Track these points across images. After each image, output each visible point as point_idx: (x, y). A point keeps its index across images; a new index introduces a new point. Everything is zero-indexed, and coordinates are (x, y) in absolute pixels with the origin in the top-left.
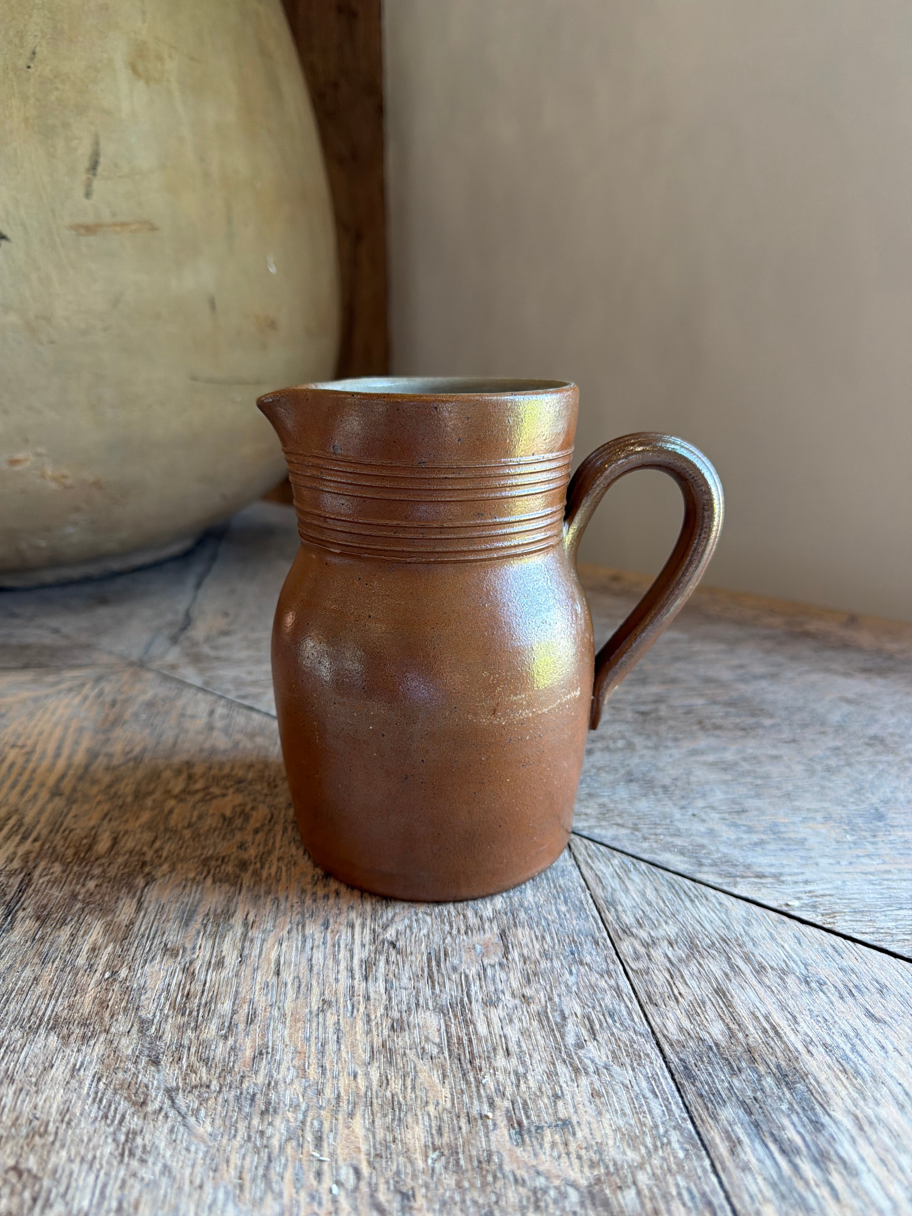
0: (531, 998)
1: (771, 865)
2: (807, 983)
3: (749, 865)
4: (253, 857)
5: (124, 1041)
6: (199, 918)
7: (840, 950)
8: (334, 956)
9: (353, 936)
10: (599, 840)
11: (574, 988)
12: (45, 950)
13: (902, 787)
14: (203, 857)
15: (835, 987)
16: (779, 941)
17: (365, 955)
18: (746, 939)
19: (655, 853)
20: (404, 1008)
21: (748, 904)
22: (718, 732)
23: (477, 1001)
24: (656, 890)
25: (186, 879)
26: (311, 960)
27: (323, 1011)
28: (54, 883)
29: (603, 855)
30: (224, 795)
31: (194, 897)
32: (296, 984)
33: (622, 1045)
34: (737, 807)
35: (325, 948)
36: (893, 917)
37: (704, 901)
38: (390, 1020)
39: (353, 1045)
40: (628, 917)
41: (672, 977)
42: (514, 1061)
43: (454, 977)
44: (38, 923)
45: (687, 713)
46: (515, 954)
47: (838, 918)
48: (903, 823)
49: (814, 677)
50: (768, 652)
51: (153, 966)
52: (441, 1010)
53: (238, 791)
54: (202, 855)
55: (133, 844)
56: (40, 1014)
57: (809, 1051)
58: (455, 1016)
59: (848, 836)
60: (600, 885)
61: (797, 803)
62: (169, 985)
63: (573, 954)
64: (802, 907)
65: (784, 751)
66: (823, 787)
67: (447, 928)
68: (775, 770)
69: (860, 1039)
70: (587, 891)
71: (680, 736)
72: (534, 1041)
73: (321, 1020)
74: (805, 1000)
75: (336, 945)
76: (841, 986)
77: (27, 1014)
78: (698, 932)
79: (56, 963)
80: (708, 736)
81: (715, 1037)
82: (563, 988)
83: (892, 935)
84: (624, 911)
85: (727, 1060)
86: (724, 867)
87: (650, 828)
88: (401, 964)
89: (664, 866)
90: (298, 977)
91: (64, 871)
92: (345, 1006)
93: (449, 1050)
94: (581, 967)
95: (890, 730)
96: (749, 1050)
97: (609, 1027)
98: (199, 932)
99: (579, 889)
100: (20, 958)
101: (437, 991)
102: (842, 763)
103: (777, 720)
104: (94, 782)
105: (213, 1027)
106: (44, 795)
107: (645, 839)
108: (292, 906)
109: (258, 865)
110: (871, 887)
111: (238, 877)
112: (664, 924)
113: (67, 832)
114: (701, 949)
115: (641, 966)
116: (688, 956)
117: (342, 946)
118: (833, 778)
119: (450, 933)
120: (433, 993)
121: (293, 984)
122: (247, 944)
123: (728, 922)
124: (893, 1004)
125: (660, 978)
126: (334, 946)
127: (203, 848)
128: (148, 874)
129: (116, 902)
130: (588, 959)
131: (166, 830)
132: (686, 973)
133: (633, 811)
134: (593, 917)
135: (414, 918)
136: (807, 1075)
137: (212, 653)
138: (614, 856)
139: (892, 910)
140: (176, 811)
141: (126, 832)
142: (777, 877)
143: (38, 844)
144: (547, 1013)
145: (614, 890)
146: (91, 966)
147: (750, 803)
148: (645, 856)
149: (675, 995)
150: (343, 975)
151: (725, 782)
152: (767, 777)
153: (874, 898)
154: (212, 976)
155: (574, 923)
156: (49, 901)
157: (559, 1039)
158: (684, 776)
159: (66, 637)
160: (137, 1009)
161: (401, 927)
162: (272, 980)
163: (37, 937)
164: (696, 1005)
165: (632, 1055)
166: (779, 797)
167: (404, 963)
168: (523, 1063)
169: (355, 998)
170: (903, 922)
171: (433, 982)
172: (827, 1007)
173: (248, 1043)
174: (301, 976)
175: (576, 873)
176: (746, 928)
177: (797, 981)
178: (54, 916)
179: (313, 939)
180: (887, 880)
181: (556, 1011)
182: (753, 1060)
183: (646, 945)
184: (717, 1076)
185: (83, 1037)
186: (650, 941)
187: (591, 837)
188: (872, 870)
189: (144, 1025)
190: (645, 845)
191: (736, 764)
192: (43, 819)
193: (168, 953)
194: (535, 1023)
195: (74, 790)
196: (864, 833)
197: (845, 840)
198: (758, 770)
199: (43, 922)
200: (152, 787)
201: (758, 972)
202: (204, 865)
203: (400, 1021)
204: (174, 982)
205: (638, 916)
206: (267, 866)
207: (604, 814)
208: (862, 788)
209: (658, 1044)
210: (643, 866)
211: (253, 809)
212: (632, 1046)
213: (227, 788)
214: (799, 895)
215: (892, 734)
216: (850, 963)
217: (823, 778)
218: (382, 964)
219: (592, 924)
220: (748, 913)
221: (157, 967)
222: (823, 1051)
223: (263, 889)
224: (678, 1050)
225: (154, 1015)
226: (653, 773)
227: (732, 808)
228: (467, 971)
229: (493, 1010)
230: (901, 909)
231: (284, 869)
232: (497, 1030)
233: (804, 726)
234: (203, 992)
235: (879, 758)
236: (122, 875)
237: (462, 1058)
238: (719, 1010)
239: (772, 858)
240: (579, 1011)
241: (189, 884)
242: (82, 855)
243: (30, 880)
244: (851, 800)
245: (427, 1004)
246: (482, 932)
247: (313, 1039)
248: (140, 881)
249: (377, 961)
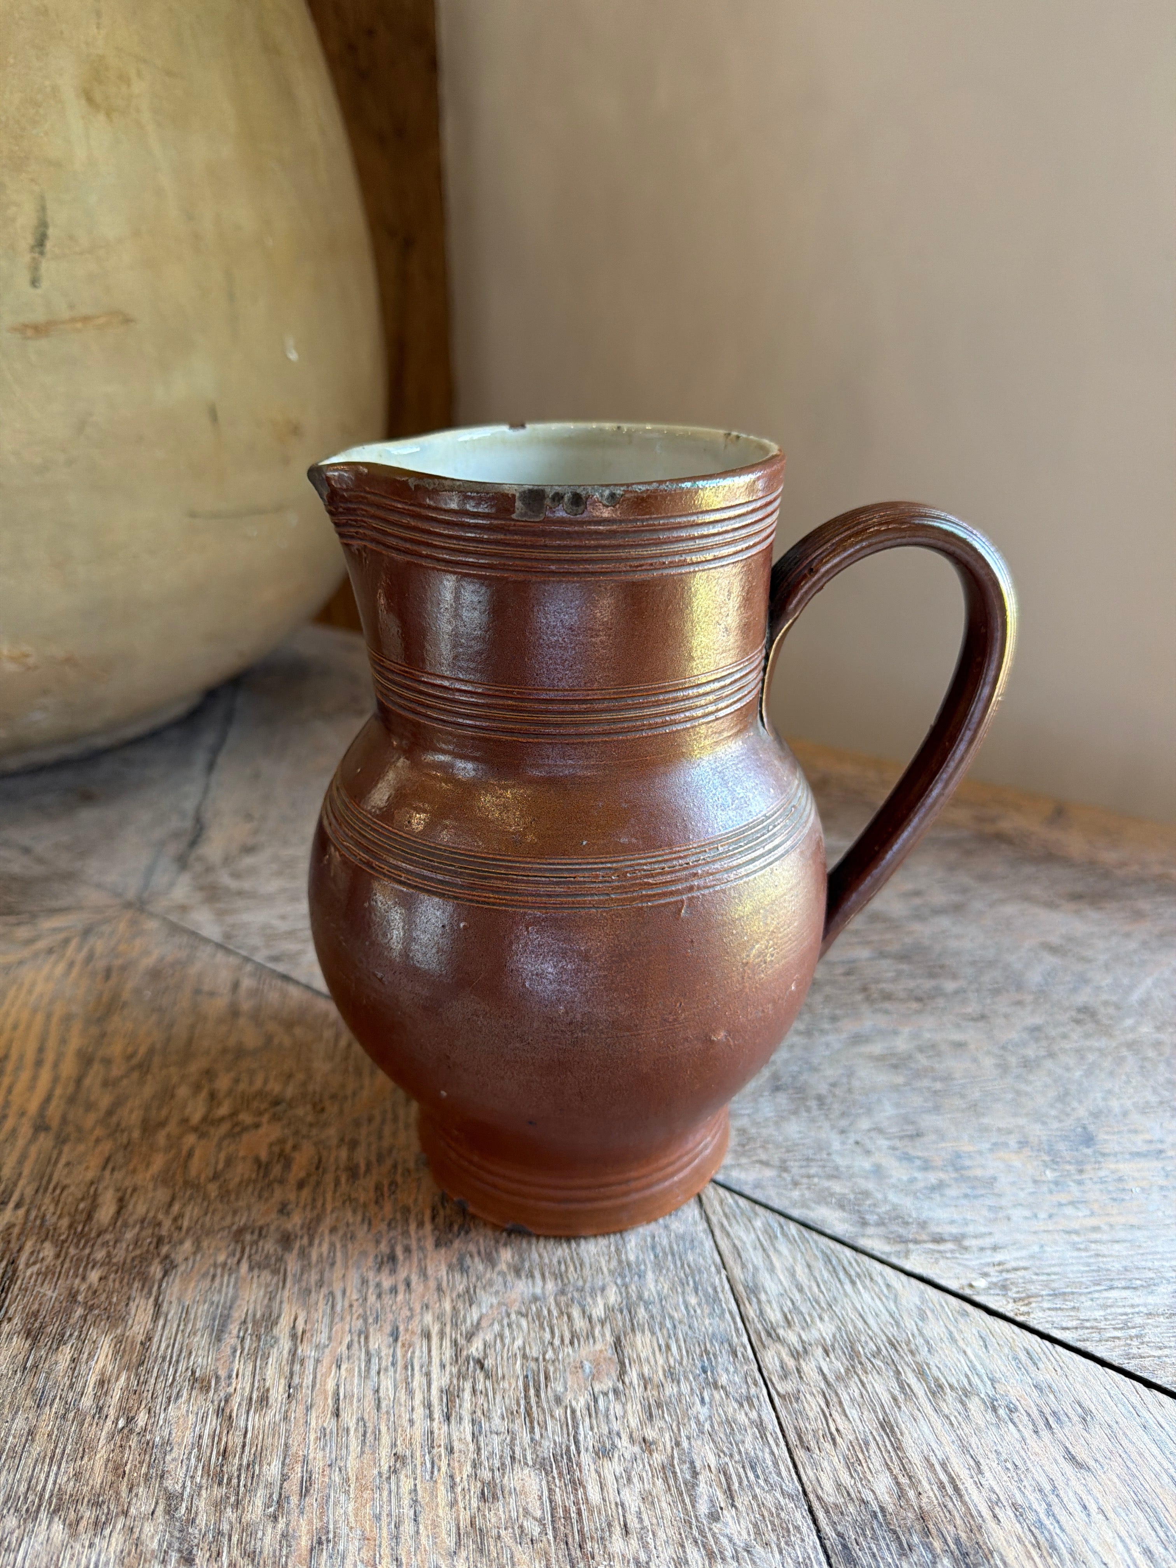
0: (654, 1442)
1: (952, 1222)
2: (994, 1410)
3: (925, 1222)
4: (298, 1227)
5: (148, 1528)
6: (234, 1328)
7: (1035, 1357)
8: (407, 1384)
9: (429, 1351)
10: (737, 1188)
11: (707, 1426)
12: (41, 1386)
13: (1117, 1090)
14: (235, 1228)
15: (1029, 1415)
16: (961, 1343)
17: (445, 1381)
18: (920, 1341)
19: (808, 1207)
20: (497, 1464)
21: (922, 1286)
22: (887, 1005)
23: (587, 1450)
24: (809, 1266)
25: (215, 1265)
26: (377, 1391)
27: (395, 1472)
28: (46, 1275)
29: (743, 1213)
30: (257, 1126)
31: (226, 1294)
32: (361, 1430)
33: (766, 1514)
34: (910, 1127)
35: (395, 1372)
36: (1100, 1302)
37: (868, 1282)
38: (479, 1484)
39: (435, 1525)
40: (774, 1311)
41: (828, 1405)
42: (634, 1542)
43: (558, 1412)
44: (29, 1341)
45: (848, 974)
46: (633, 1375)
47: (1033, 1305)
48: (1117, 1148)
49: (1010, 909)
50: (951, 868)
51: (179, 1408)
52: (542, 1465)
53: (276, 1118)
54: (233, 1224)
55: (144, 1210)
56: (39, 1488)
57: (995, 1516)
58: (560, 1474)
59: (1048, 1172)
60: (739, 1261)
61: (986, 1120)
62: (200, 1437)
63: (705, 1372)
64: (989, 1288)
65: (971, 1034)
66: (1018, 1093)
67: (547, 1336)
68: (957, 1065)
69: (1057, 1496)
70: (723, 1272)
71: (838, 1012)
72: (658, 1512)
73: (393, 1487)
74: (992, 1435)
75: (408, 1366)
76: (1035, 1414)
77: (23, 1489)
78: (860, 1332)
79: (55, 1406)
80: (875, 1011)
81: (880, 1497)
82: (694, 1426)
83: (1099, 1330)
84: (769, 1302)
85: (895, 1532)
86: (894, 1228)
87: (801, 1167)
88: (490, 1394)
89: (819, 1227)
90: (363, 1419)
91: (58, 1256)
92: (423, 1464)
93: (554, 1528)
94: (715, 1393)
95: (1104, 997)
96: (922, 1517)
97: (750, 1486)
98: (235, 1351)
99: (713, 1269)
100: (9, 1399)
101: (537, 1436)
102: (1042, 1053)
103: (961, 983)
104: (90, 1106)
105: (259, 1502)
106: (26, 1130)
107: (796, 1184)
108: (351, 1306)
109: (305, 1241)
110: (1076, 1254)
111: (280, 1259)
112: (818, 1320)
113: (58, 1192)
114: (864, 1359)
115: (789, 1390)
116: (847, 1370)
117: (417, 1368)
118: (1031, 1077)
119: (552, 1344)
120: (532, 1439)
121: (356, 1430)
122: (297, 1367)
123: (897, 1315)
124: (1098, 1438)
125: (813, 1405)
126: (406, 1368)
127: (235, 1213)
128: (167, 1257)
129: (127, 1305)
130: (723, 1380)
131: (186, 1183)
132: (845, 1397)
133: (781, 1139)
134: (731, 1313)
135: (505, 1322)
136: (991, 1553)
137: (233, 884)
138: (756, 1214)
139: (1100, 1291)
140: (197, 1154)
141: (135, 1190)
142: (958, 1240)
143: (21, 1212)
144: (673, 1466)
145: (756, 1268)
146: (100, 1409)
147: (928, 1121)
148: (795, 1213)
149: (831, 1434)
150: (420, 1412)
151: (896, 1088)
152: (947, 1078)
153: (1079, 1271)
154: (254, 1420)
155: (708, 1324)
156: (40, 1304)
157: (689, 1507)
158: (845, 1080)
159: (40, 861)
160: (162, 1477)
161: (489, 1337)
162: (330, 1424)
163: (28, 1365)
164: (857, 1448)
165: (779, 1529)
166: (963, 1111)
167: (494, 1393)
168: (645, 1546)
169: (435, 1451)
170: (1113, 1310)
171: (531, 1422)
172: (1018, 1446)
173: (304, 1529)
174: (366, 1417)
175: (709, 1244)
176: (920, 1323)
177: (982, 1408)
178: (49, 1329)
179: (380, 1358)
180: (1095, 1242)
181: (685, 1462)
182: (927, 1533)
183: (796, 1355)
184: (883, 1558)
185: (96, 1524)
186: (800, 1349)
187: (728, 1184)
188: (1075, 1225)
189: (172, 1500)
190: (796, 1194)
191: (910, 1057)
192: (26, 1172)
193: (197, 1385)
194: (659, 1482)
195: (64, 1120)
196: (1068, 1167)
197: (1044, 1178)
198: (937, 1066)
199: (35, 1340)
200: (164, 1112)
201: (934, 1394)
202: (237, 1242)
203: (492, 1484)
204: (206, 1432)
205: (786, 1310)
206: (316, 1242)
207: (743, 1146)
208: (1067, 1093)
209: (811, 1511)
210: (793, 1228)
211: (295, 1147)
212: (778, 1515)
213: (260, 1114)
214: (986, 1270)
215: (1106, 1003)
216: (1048, 1377)
217: (1018, 1077)
218: (467, 1395)
219: (729, 1325)
220: (923, 1300)
221: (184, 1408)
222: (1012, 1515)
223: (314, 1277)
224: (835, 1519)
225: (184, 1487)
226: (805, 1077)
227: (903, 1130)
228: (574, 1403)
229: (606, 1463)
230: (1111, 1288)
231: (338, 1246)
232: (612, 1496)
233: (996, 992)
234: (244, 1446)
235: (1088, 1043)
236: (133, 1259)
237: (570, 1540)
238: (886, 1456)
239: (953, 1209)
240: (713, 1461)
241: (219, 1271)
242: (79, 1229)
243: (15, 1271)
244: (1053, 1112)
245: (525, 1457)
246: (591, 1341)
247: (384, 1517)
248: (156, 1270)
249: (461, 1390)
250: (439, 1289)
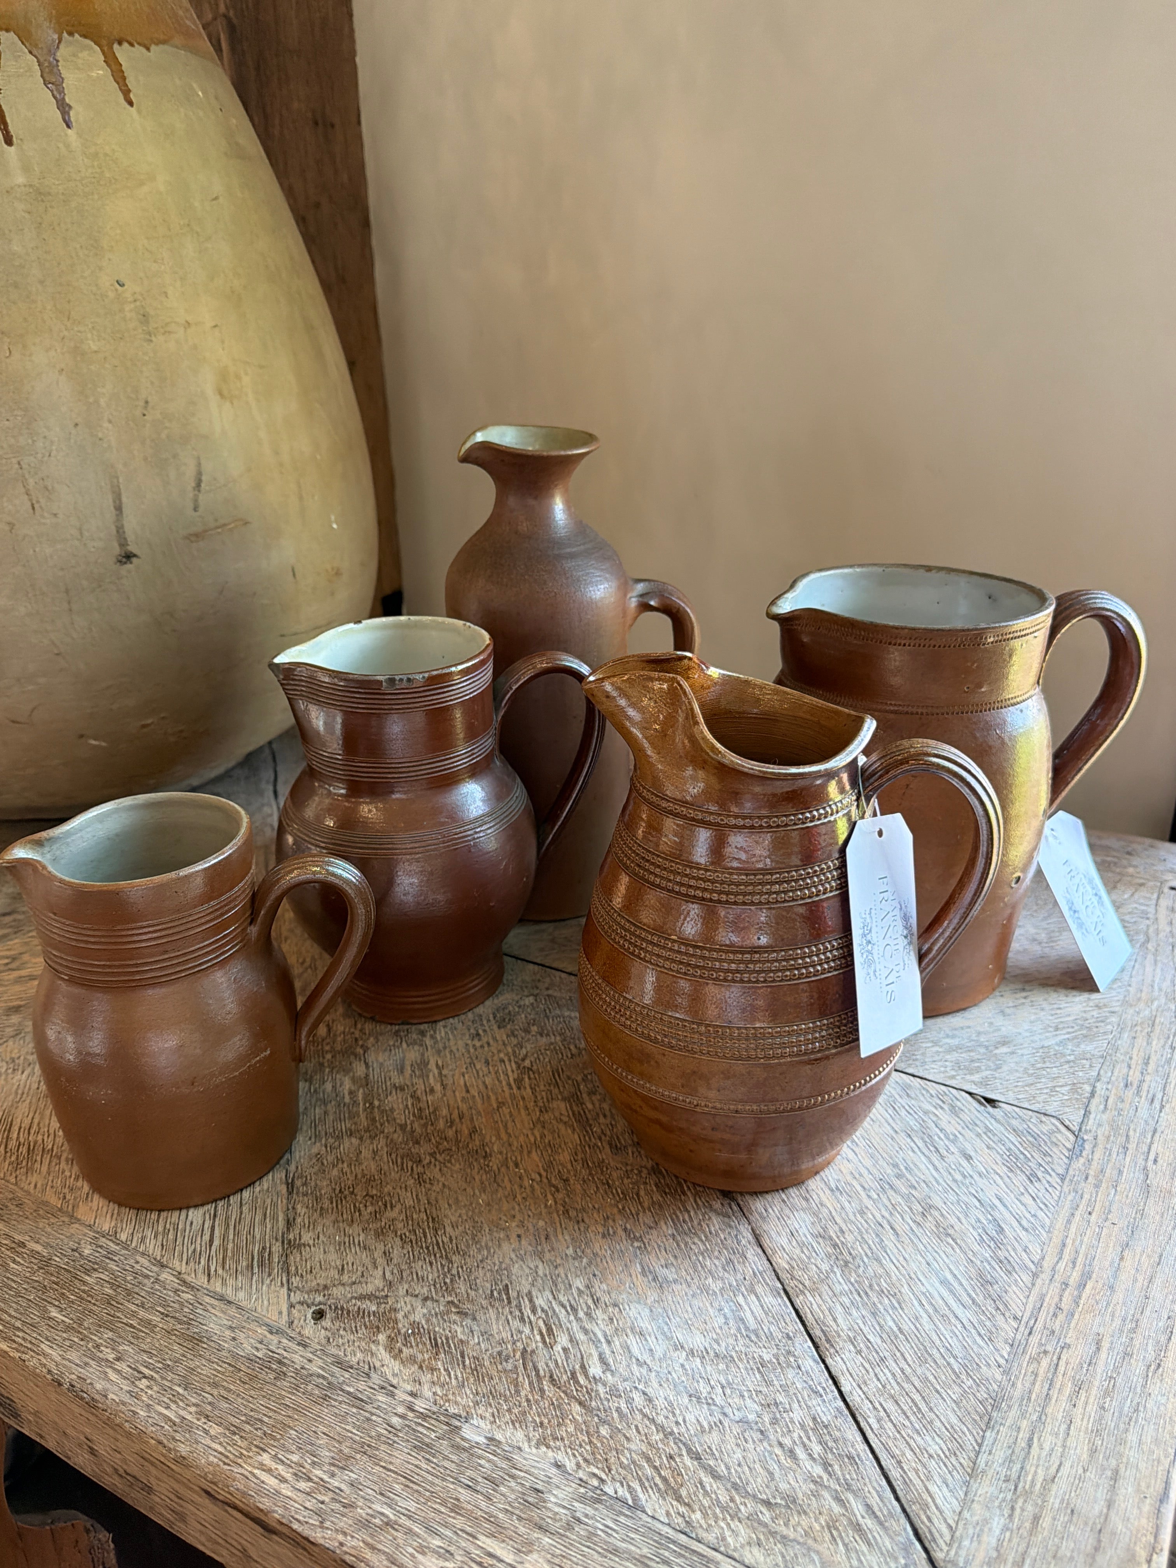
5: (396, 1136)
20: (545, 1101)
25: (389, 1046)
27: (500, 1107)
31: (399, 1056)
38: (539, 1108)
39: (522, 1122)
52: (564, 1099)
62: (407, 1105)
73: (500, 1112)
92: (512, 1104)
98: (412, 1076)
105: (442, 1123)
111: (421, 1041)
120: (559, 1091)
128: (363, 1046)
129: (351, 1065)
141: (333, 1021)
169: (516, 1099)
173: (464, 1127)
185: (371, 1137)
203: (544, 1107)
204: (409, 1104)
218: (527, 1079)
236: (346, 1048)
248: (360, 1051)
249: (523, 1079)
250: (504, 1044)
